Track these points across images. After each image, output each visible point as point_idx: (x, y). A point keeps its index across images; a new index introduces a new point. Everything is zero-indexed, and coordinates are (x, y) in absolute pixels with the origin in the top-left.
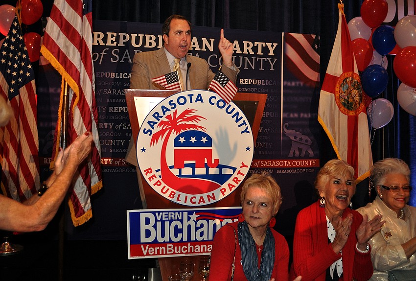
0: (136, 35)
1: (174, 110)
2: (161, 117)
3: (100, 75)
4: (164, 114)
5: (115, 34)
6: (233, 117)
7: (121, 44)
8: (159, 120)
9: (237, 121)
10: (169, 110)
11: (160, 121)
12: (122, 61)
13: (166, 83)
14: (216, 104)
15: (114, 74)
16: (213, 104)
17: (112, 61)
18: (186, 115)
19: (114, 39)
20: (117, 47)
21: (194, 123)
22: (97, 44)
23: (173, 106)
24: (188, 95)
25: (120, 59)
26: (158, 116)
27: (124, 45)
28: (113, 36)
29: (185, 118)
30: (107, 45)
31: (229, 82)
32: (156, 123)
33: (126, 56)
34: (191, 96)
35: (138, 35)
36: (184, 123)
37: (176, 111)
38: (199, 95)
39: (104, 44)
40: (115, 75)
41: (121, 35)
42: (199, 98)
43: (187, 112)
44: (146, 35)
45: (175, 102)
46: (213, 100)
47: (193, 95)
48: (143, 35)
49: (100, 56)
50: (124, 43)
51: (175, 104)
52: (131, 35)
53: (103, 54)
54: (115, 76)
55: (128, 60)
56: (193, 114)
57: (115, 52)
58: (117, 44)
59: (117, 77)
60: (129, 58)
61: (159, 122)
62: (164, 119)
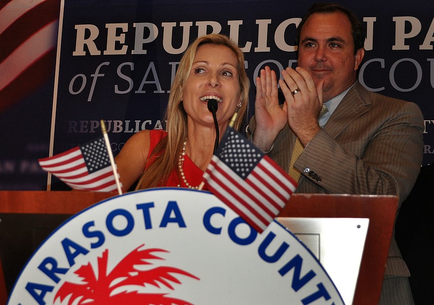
0: (174, 24)
1: (99, 252)
2: (64, 271)
3: (89, 128)
4: (72, 263)
5: (125, 27)
6: (283, 272)
7: (139, 50)
8: (57, 280)
9: (297, 284)
10: (85, 252)
11: (61, 284)
12: (140, 91)
13: (85, 170)
14: (225, 232)
15: (121, 123)
16: (217, 231)
17: (117, 91)
18: (136, 267)
19: (122, 39)
20: (128, 57)
21: (162, 289)
22: (84, 54)
23: (95, 240)
24: (139, 207)
25: (136, 87)
26: (56, 269)
27: (145, 52)
28: (119, 32)
29: (133, 274)
30: (105, 53)
31: (263, 162)
32: (50, 289)
33: (151, 77)
34: (145, 208)
35: (178, 24)
36: (130, 288)
37: (106, 254)
38: (172, 206)
39: (99, 53)
40: (124, 126)
41: (139, 27)
42: (173, 215)
43: (137, 256)
44: (197, 23)
45: (101, 226)
46: (217, 220)
47: (151, 205)
48: (191, 24)
49: (90, 80)
50: (145, 46)
51: (99, 234)
52: (163, 24)
53: (96, 75)
54: (124, 129)
55: (154, 87)
56: (154, 264)
57: (125, 70)
58: (129, 51)
59: (127, 131)
60: (157, 82)
61: (57, 287)
62: (72, 278)
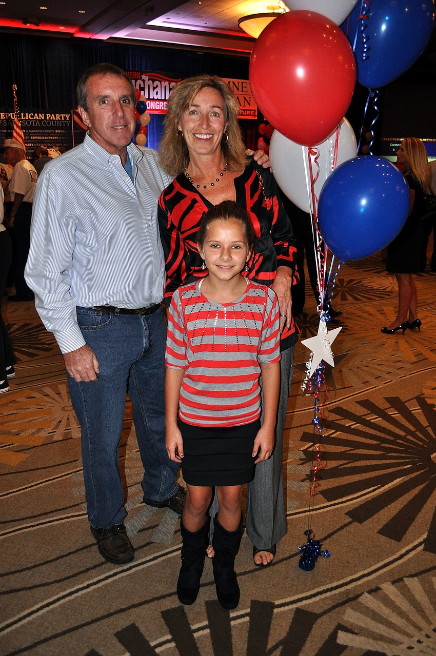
50: (8, 117)
52: (10, 114)
60: (11, 123)
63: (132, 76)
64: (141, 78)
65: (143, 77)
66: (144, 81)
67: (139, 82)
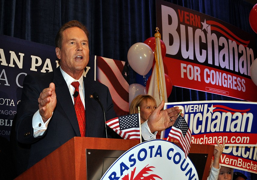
2: (118, 179)
4: (122, 174)
16: (170, 159)
18: (144, 175)
26: (115, 177)
29: (142, 179)
38: (159, 147)
42: (159, 152)
43: (145, 170)
63: (188, 20)
64: (202, 26)
65: (205, 25)
66: (205, 32)
67: (199, 32)
